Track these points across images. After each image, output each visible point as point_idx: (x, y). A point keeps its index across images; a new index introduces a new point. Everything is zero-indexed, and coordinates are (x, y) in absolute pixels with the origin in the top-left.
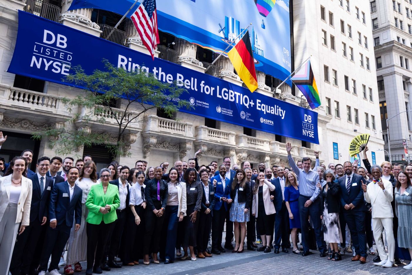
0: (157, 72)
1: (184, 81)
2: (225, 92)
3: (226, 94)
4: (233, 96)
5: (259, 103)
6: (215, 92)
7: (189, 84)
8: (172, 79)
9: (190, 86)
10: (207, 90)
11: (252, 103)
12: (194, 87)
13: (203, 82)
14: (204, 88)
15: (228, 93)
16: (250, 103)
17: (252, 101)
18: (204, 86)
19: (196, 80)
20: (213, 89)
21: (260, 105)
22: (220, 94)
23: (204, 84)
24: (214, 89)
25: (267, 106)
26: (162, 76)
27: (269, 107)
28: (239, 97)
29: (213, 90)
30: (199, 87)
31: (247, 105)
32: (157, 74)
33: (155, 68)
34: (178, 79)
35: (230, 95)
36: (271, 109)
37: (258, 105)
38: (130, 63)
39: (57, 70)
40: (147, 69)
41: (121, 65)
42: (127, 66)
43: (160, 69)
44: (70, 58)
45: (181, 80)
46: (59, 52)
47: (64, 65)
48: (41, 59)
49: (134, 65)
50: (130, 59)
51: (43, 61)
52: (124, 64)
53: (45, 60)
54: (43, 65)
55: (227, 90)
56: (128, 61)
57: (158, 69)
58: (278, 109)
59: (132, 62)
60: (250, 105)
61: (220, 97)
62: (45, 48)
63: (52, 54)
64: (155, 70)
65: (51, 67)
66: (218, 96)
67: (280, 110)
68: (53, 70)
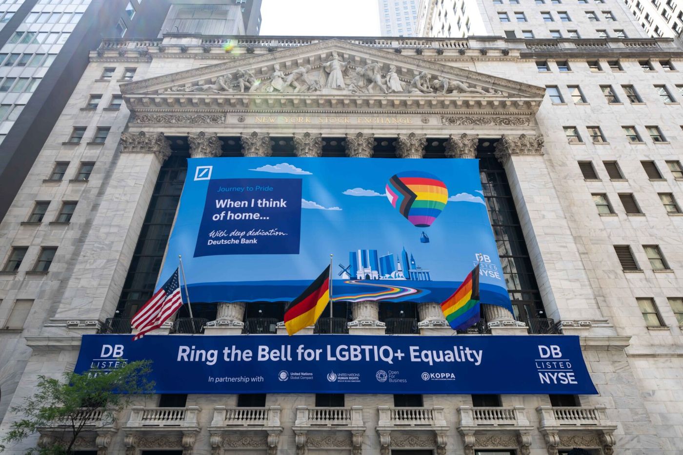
0: (229, 351)
1: (269, 353)
2: (342, 350)
3: (344, 353)
5: (415, 351)
6: (323, 355)
7: (278, 354)
8: (250, 355)
9: (280, 357)
10: (309, 355)
11: (400, 355)
12: (286, 356)
13: (302, 346)
14: (303, 354)
16: (396, 355)
17: (399, 351)
18: (303, 351)
19: (289, 347)
20: (318, 352)
21: (417, 354)
22: (333, 354)
23: (302, 349)
24: (321, 351)
25: (434, 352)
26: (236, 355)
27: (441, 352)
28: (371, 352)
29: (320, 353)
30: (294, 354)
31: (389, 360)
32: (229, 355)
33: (226, 348)
34: (260, 353)
35: (353, 353)
36: (444, 355)
37: (412, 354)
38: (193, 352)
40: (216, 352)
41: (182, 357)
42: (189, 356)
43: (234, 347)
45: (266, 353)
46: (115, 362)
49: (199, 352)
50: (194, 347)
52: (185, 355)
55: (346, 347)
56: (191, 350)
57: (230, 349)
58: (462, 352)
59: (196, 350)
60: (395, 358)
61: (334, 359)
64: (226, 351)
67: (468, 351)
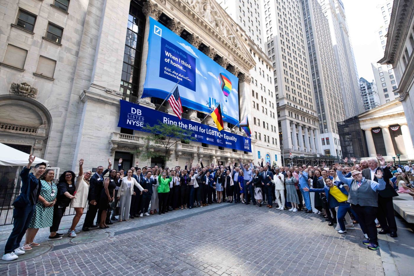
1: (192, 127)
2: (210, 131)
4: (213, 133)
6: (206, 131)
7: (194, 128)
8: (187, 126)
12: (196, 130)
13: (200, 127)
14: (201, 130)
15: (211, 131)
17: (222, 134)
19: (197, 126)
20: (205, 130)
21: (225, 136)
22: (208, 132)
26: (183, 125)
27: (230, 137)
28: (216, 133)
30: (199, 130)
32: (181, 125)
34: (190, 127)
38: (169, 121)
39: (138, 125)
40: (176, 123)
42: (167, 122)
43: (182, 122)
44: (143, 119)
45: (191, 127)
46: (138, 117)
47: (141, 123)
48: (131, 120)
49: (170, 121)
50: (169, 119)
51: (132, 121)
52: (166, 121)
53: (133, 121)
54: (132, 123)
56: (168, 120)
57: (181, 123)
59: (170, 120)
60: (221, 136)
62: (132, 116)
63: (135, 118)
64: (179, 123)
65: (135, 124)
66: (207, 133)
67: (234, 138)
68: (136, 125)
